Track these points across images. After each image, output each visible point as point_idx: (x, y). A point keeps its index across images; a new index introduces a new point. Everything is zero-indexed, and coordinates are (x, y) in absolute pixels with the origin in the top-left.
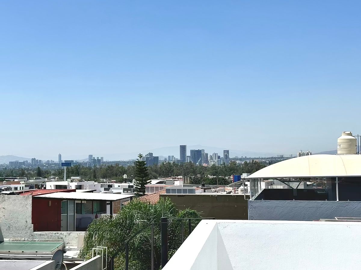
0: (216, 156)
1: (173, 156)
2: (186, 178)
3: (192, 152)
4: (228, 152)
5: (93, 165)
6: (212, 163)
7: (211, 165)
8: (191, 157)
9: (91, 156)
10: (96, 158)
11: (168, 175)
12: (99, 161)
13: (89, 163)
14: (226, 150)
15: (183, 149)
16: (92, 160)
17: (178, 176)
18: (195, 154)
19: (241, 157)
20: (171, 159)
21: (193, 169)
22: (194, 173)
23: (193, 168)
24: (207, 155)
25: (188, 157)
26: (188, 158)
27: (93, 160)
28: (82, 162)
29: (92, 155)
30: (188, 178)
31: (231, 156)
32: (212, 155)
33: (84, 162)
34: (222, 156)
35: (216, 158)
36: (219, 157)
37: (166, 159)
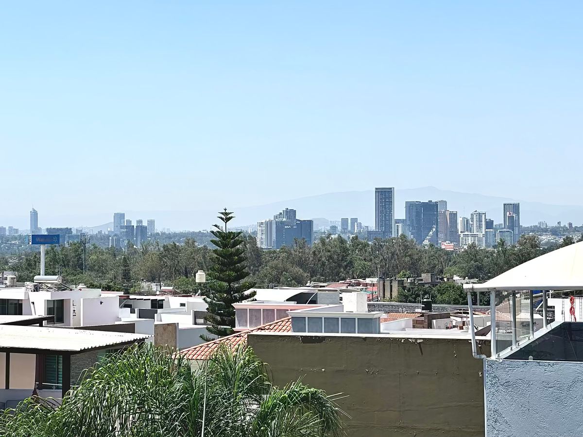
0: (480, 221)
1: (354, 220)
2: (387, 284)
3: (411, 207)
4: (516, 208)
5: (126, 242)
6: (470, 241)
7: (466, 247)
8: (408, 223)
9: (120, 217)
10: (134, 224)
11: (338, 274)
12: (142, 229)
13: (116, 235)
14: (512, 202)
15: (384, 197)
16: (122, 227)
17: (364, 278)
18: (418, 214)
19: (555, 224)
20: (349, 228)
21: (412, 259)
22: (415, 268)
23: (410, 256)
24: (454, 215)
25: (397, 221)
26: (400, 225)
27: (127, 227)
28: (95, 232)
29: (124, 214)
30: (395, 285)
31: (526, 221)
32: (469, 217)
33: (100, 232)
34: (498, 219)
35: (480, 227)
36: (490, 224)
37: (334, 228)
